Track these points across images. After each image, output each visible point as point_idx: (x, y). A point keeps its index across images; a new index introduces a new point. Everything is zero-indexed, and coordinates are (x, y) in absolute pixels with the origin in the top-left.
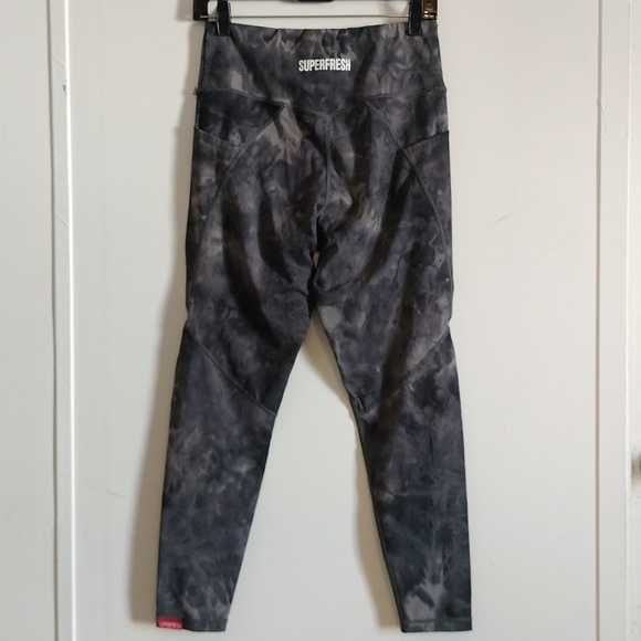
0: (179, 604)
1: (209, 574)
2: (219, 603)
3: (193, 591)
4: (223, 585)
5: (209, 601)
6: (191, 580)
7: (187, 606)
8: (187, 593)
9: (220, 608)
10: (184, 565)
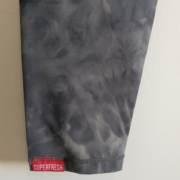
0: (59, 141)
1: (96, 98)
2: (113, 136)
3: (76, 122)
4: (115, 111)
5: (98, 134)
6: (73, 108)
7: (70, 142)
8: (68, 127)
9: (114, 141)
10: (62, 88)
